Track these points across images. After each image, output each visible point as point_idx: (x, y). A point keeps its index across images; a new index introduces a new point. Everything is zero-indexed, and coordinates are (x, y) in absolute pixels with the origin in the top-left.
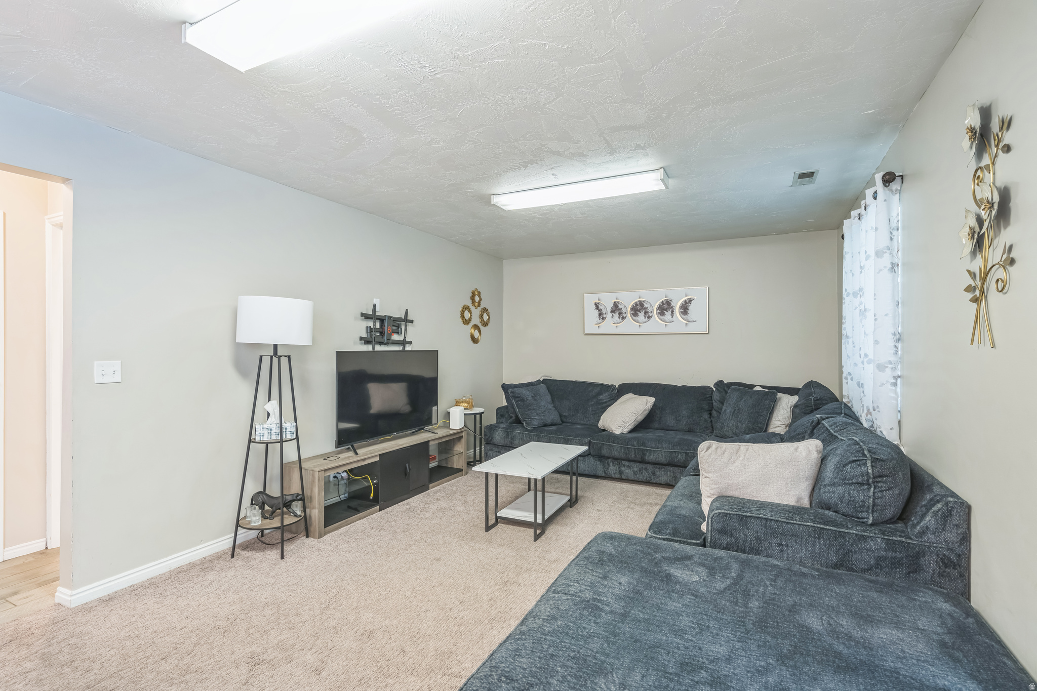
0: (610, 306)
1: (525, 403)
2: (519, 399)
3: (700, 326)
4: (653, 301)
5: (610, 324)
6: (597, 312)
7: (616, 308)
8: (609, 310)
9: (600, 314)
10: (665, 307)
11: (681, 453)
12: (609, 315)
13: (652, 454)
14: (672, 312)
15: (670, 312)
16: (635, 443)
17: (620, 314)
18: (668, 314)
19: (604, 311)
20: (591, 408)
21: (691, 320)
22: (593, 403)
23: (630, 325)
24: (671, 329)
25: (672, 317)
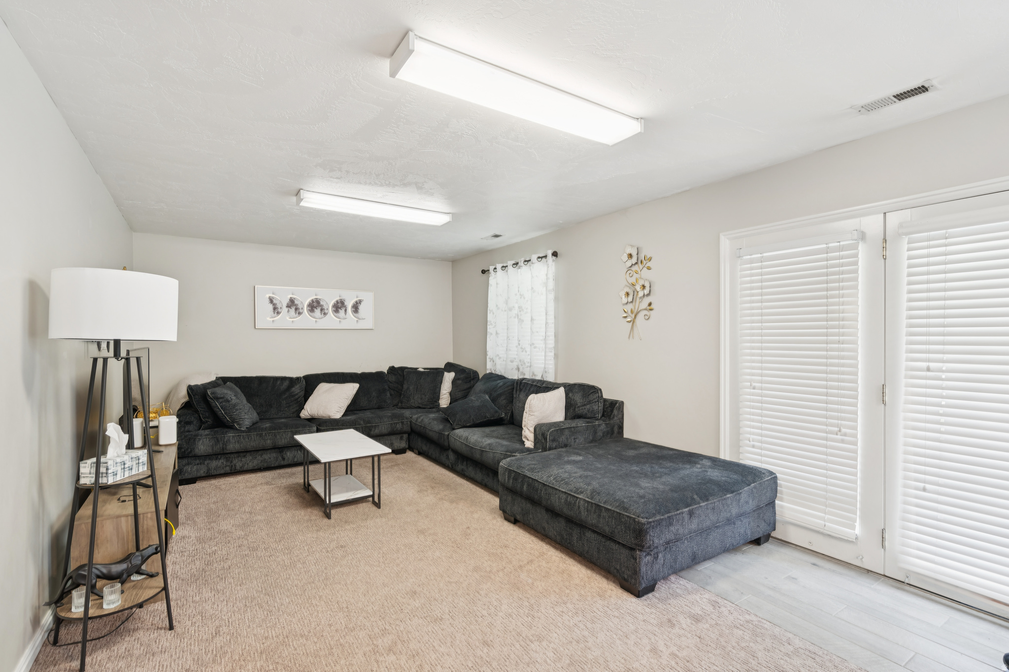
0: (285, 302)
1: (230, 403)
2: (223, 400)
3: (368, 323)
4: (329, 300)
5: (286, 318)
6: (271, 307)
7: (292, 303)
8: (285, 305)
9: (275, 309)
10: (339, 306)
11: (398, 423)
12: (285, 309)
13: (377, 428)
14: (346, 310)
15: (343, 310)
16: (362, 422)
17: (296, 309)
18: (342, 312)
19: (279, 306)
20: (284, 401)
21: (360, 317)
22: (286, 396)
23: (307, 319)
24: (345, 325)
25: (346, 315)
